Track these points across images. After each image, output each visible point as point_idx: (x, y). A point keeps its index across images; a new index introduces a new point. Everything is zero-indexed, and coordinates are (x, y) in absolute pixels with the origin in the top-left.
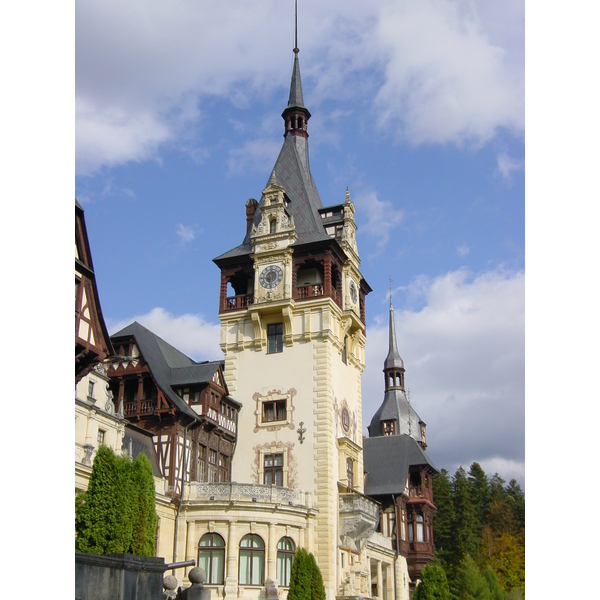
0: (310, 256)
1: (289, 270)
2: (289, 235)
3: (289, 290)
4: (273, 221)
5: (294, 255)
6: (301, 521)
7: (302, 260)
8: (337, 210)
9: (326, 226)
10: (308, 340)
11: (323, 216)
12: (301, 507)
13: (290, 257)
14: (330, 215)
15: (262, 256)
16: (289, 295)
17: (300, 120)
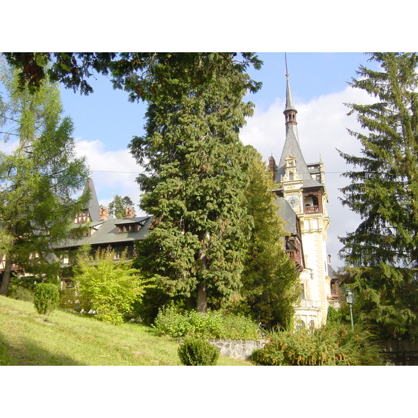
0: (311, 193)
1: (301, 199)
2: (300, 182)
3: (302, 209)
4: (291, 174)
5: (303, 192)
6: (315, 313)
7: (307, 195)
8: (316, 166)
9: (311, 174)
10: (312, 233)
11: (309, 168)
12: (315, 307)
13: (301, 193)
14: (313, 168)
15: (287, 192)
16: (302, 212)
17: (294, 116)
